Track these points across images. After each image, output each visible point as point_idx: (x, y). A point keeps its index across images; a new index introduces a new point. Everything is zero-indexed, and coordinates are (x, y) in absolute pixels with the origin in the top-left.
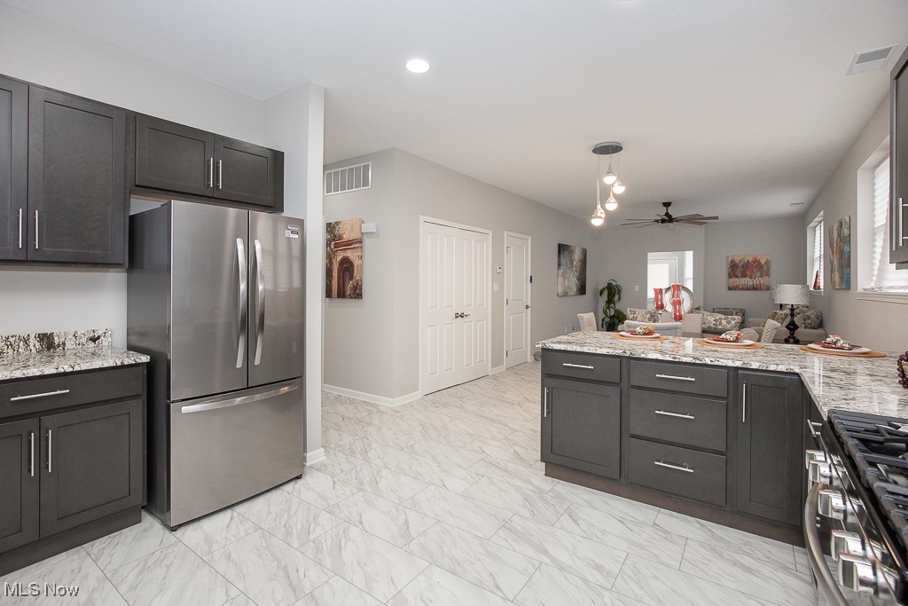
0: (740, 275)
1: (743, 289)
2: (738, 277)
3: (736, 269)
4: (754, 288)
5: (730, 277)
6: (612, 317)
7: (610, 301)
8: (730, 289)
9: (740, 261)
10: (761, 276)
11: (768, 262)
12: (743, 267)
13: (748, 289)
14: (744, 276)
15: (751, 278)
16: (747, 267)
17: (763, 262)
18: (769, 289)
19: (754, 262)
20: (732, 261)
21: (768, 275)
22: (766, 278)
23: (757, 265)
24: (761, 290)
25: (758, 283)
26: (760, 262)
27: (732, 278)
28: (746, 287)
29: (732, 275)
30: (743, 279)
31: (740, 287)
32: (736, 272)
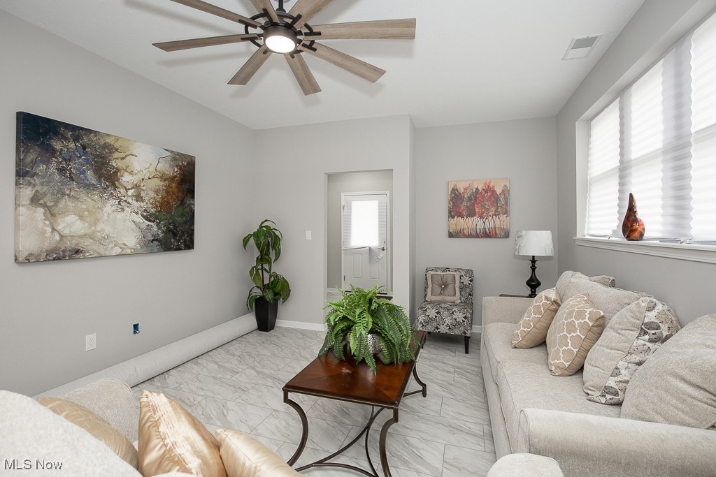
0: (465, 213)
1: (470, 236)
2: (462, 217)
3: (461, 204)
4: (487, 235)
5: (451, 216)
6: (265, 288)
7: (264, 258)
8: (451, 235)
9: (466, 189)
10: (497, 214)
11: (506, 192)
12: (469, 199)
13: (477, 236)
14: (471, 214)
15: (481, 217)
16: (476, 199)
17: (499, 191)
18: (507, 236)
19: (486, 192)
20: (454, 190)
21: (506, 212)
22: (503, 217)
23: (490, 196)
24: (496, 237)
25: (492, 226)
26: (494, 191)
27: (453, 217)
28: (474, 233)
29: (454, 212)
30: (471, 219)
31: (466, 232)
32: (460, 208)
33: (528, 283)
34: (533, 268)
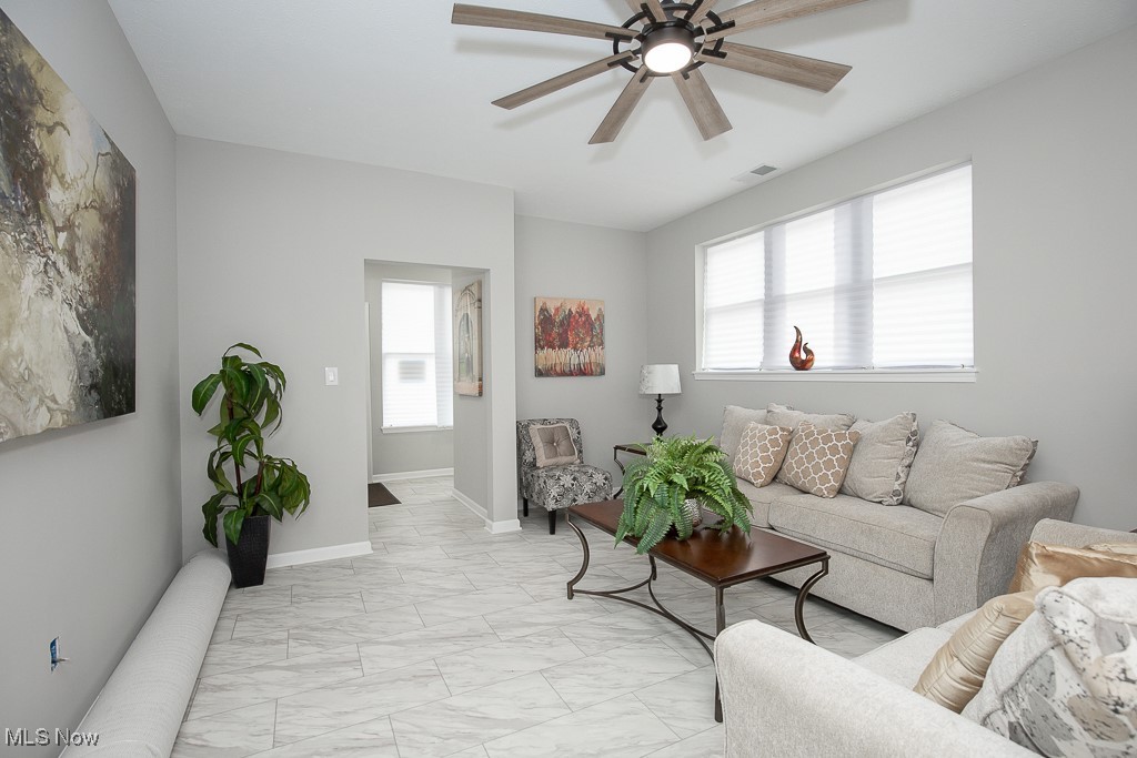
0: (557, 343)
1: (563, 374)
2: (553, 348)
3: (551, 330)
4: (582, 372)
5: (539, 346)
8: (539, 373)
9: (557, 310)
10: (592, 345)
11: (600, 317)
12: (562, 323)
13: (571, 374)
14: (564, 345)
15: (575, 349)
16: (569, 325)
17: (593, 317)
18: (602, 373)
19: (580, 316)
20: (543, 310)
21: (602, 344)
22: (598, 349)
23: (584, 323)
24: (592, 375)
25: (587, 360)
26: (589, 316)
27: (542, 348)
28: (567, 370)
29: (542, 342)
30: (563, 351)
31: (558, 369)
32: (550, 335)
33: (654, 427)
34: (660, 409)
